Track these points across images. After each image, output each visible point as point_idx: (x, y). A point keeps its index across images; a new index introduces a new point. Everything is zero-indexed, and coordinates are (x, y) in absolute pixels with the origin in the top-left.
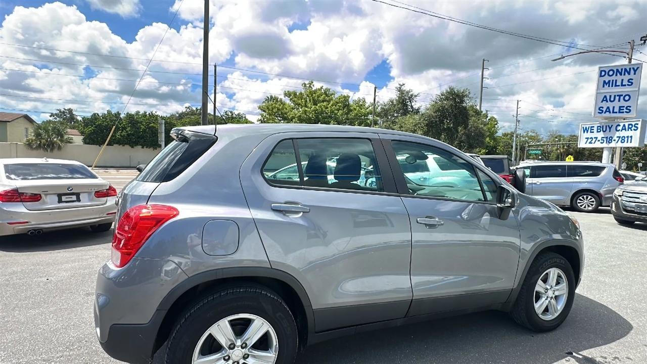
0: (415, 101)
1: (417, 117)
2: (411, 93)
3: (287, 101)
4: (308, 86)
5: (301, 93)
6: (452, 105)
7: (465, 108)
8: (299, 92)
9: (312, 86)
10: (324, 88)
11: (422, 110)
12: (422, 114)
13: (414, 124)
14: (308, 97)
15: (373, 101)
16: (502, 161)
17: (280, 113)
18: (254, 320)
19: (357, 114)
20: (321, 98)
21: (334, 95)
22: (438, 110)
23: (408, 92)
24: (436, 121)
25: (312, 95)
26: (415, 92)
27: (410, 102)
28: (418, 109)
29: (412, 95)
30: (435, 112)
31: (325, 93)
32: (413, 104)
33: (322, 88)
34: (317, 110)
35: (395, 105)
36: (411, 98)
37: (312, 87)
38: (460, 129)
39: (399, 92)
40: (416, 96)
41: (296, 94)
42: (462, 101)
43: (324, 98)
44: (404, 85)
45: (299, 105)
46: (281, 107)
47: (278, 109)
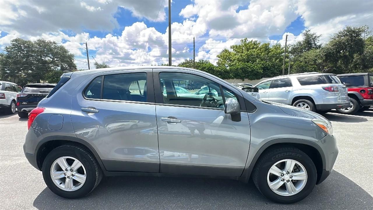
0: (318, 40)
1: (318, 50)
2: (315, 36)
3: (231, 50)
4: (244, 41)
5: (239, 46)
6: (348, 40)
7: (361, 40)
8: (239, 45)
9: (246, 41)
10: (253, 41)
11: (323, 46)
12: (322, 49)
13: (315, 56)
14: (244, 47)
15: (285, 45)
17: (228, 58)
19: (274, 54)
20: (251, 47)
21: (260, 44)
22: (336, 44)
23: (312, 36)
24: (333, 52)
25: (246, 46)
26: (318, 34)
27: (314, 41)
28: (320, 46)
29: (315, 37)
30: (334, 46)
31: (254, 44)
32: (316, 43)
33: (252, 41)
34: (248, 54)
35: (302, 45)
36: (314, 39)
37: (247, 41)
38: (355, 56)
39: (305, 36)
40: (319, 37)
41: (237, 47)
42: (358, 35)
43: (253, 46)
44: (310, 31)
45: (239, 52)
46: (228, 55)
47: (227, 56)
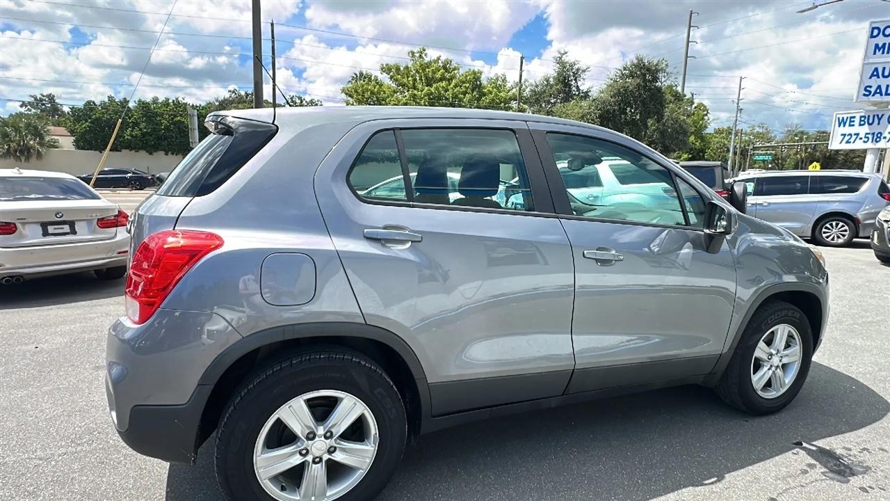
0: (584, 79)
1: (584, 104)
2: (576, 67)
3: (385, 78)
4: (417, 55)
5: (407, 68)
6: (638, 85)
7: (659, 90)
8: (404, 66)
9: (423, 55)
10: (443, 58)
11: (594, 94)
12: (594, 100)
13: (580, 115)
14: (418, 73)
15: (518, 80)
16: (713, 170)
17: (375, 99)
18: (342, 399)
19: (493, 100)
20: (438, 75)
21: (459, 69)
22: (618, 93)
23: (571, 66)
24: (614, 111)
25: (424, 70)
26: (582, 65)
27: (575, 80)
28: (587, 92)
29: (578, 70)
30: (614, 96)
31: (444, 67)
32: (579, 83)
33: (439, 59)
34: (432, 94)
35: (552, 86)
36: (576, 75)
37: (425, 57)
38: (650, 122)
39: (558, 65)
40: (584, 71)
41: (399, 69)
42: (655, 79)
43: (443, 74)
44: (566, 53)
45: (403, 85)
46: (376, 90)
47: (372, 93)
